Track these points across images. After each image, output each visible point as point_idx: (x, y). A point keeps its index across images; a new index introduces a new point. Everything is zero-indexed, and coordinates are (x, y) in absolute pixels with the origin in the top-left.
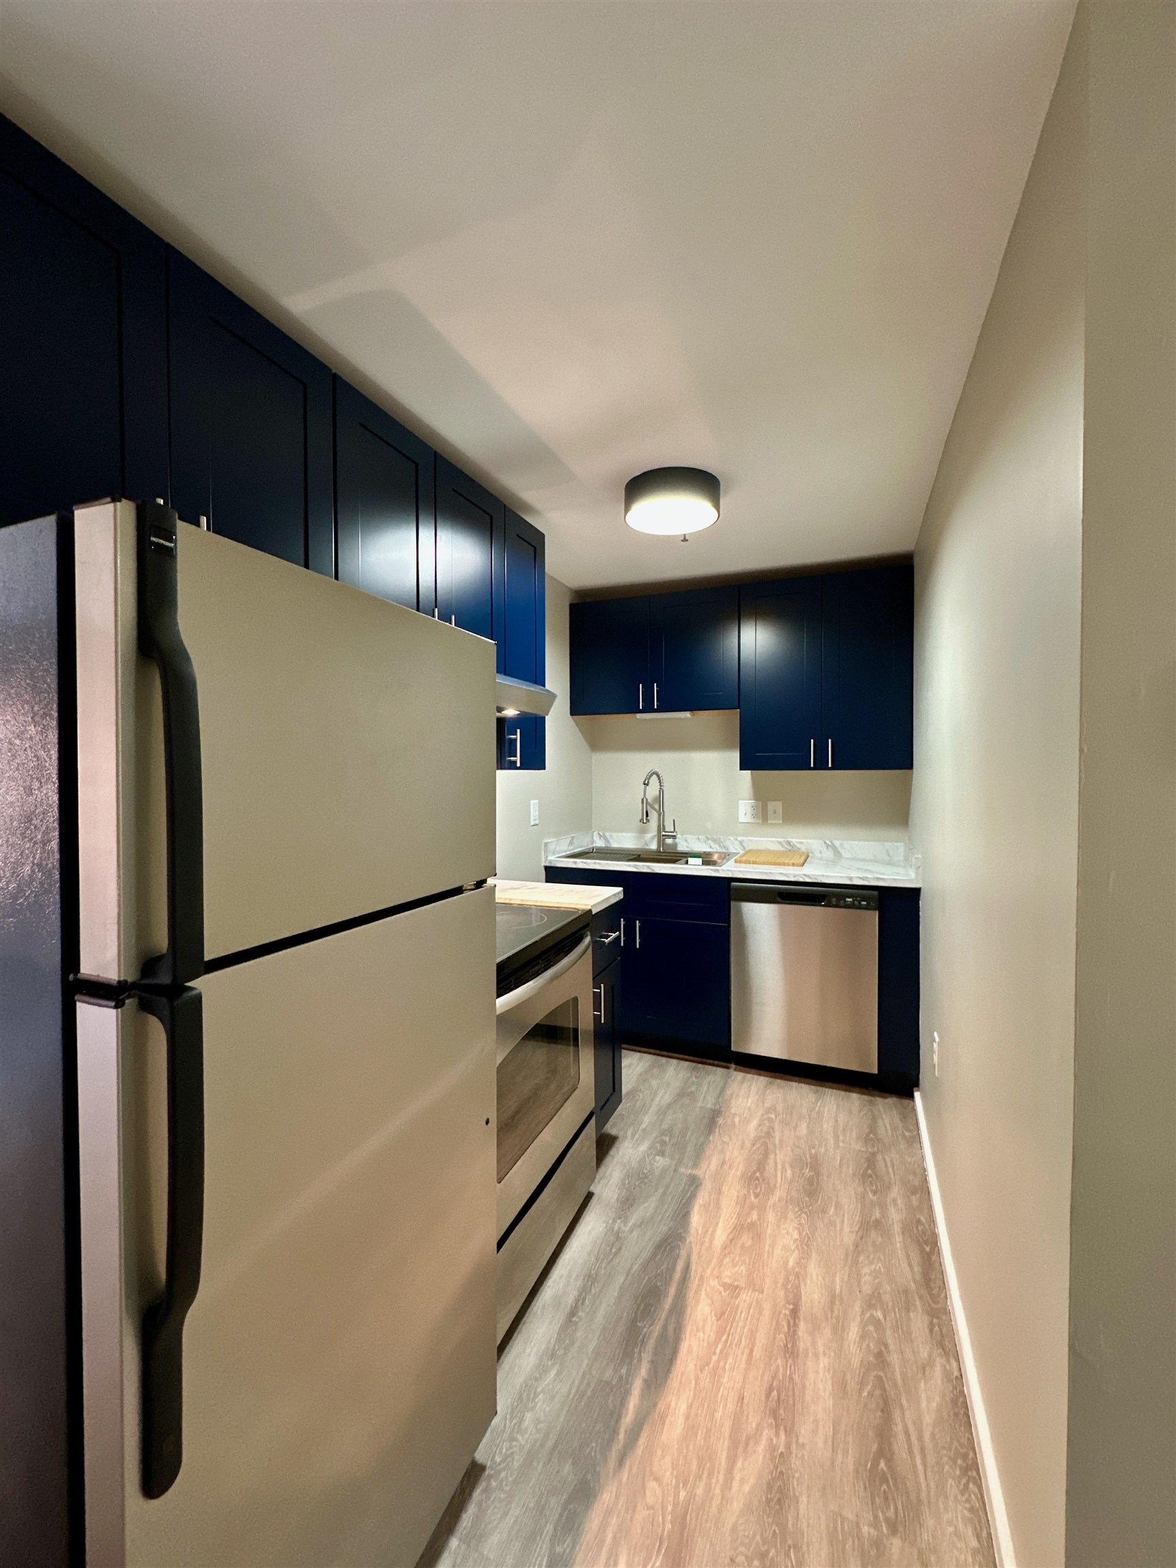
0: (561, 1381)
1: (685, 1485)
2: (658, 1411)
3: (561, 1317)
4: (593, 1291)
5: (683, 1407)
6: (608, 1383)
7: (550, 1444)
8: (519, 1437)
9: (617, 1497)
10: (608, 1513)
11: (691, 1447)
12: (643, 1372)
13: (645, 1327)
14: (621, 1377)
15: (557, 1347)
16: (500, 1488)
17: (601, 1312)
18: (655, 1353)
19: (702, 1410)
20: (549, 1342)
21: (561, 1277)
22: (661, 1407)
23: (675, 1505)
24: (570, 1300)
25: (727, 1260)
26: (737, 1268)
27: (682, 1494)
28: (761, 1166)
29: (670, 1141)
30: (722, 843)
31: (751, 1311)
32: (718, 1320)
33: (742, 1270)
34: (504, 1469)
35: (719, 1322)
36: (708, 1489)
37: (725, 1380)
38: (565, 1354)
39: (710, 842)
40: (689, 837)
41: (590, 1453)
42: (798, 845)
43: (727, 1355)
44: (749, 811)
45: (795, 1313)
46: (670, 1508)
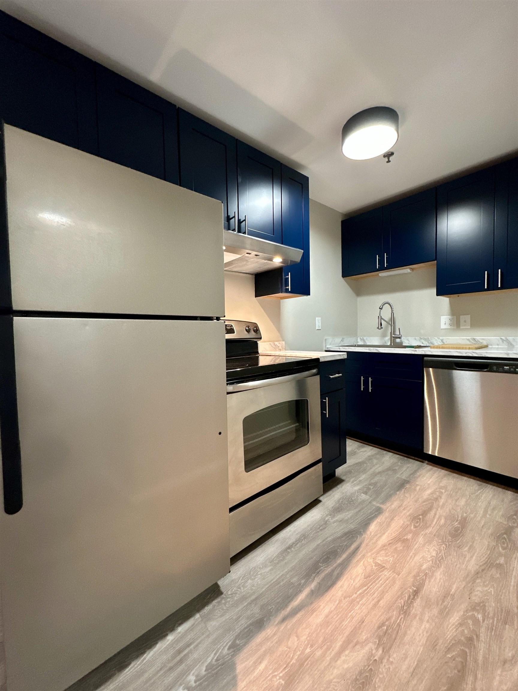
0: (271, 573)
1: (312, 646)
2: (312, 606)
3: (284, 547)
4: (303, 542)
5: (326, 611)
6: (292, 583)
7: (253, 597)
8: (242, 588)
9: (274, 634)
10: (267, 639)
11: (323, 631)
12: (313, 586)
13: (322, 566)
14: (300, 584)
15: (275, 559)
16: (225, 604)
17: (303, 552)
18: (323, 580)
19: (336, 617)
20: (273, 556)
21: (290, 531)
22: (315, 605)
23: (303, 652)
24: (290, 542)
25: (383, 552)
26: (388, 558)
27: (308, 650)
28: (425, 513)
29: (373, 488)
30: (430, 341)
31: (387, 581)
32: (365, 578)
33: (390, 560)
34: (230, 598)
35: (365, 580)
36: (324, 655)
37: (357, 608)
38: (278, 563)
39: (423, 341)
40: (410, 338)
41: (270, 609)
42: (481, 341)
43: (363, 597)
44: (448, 322)
45: (416, 593)
46: (298, 653)
